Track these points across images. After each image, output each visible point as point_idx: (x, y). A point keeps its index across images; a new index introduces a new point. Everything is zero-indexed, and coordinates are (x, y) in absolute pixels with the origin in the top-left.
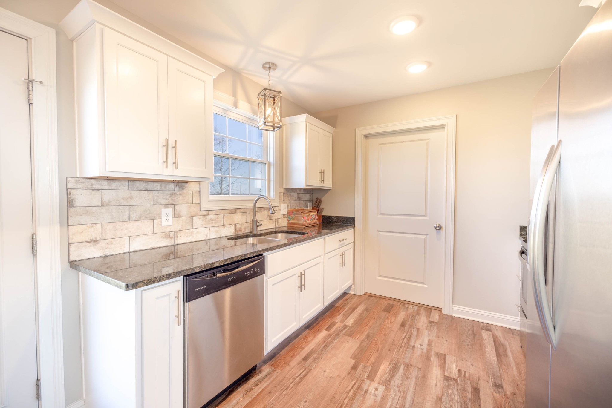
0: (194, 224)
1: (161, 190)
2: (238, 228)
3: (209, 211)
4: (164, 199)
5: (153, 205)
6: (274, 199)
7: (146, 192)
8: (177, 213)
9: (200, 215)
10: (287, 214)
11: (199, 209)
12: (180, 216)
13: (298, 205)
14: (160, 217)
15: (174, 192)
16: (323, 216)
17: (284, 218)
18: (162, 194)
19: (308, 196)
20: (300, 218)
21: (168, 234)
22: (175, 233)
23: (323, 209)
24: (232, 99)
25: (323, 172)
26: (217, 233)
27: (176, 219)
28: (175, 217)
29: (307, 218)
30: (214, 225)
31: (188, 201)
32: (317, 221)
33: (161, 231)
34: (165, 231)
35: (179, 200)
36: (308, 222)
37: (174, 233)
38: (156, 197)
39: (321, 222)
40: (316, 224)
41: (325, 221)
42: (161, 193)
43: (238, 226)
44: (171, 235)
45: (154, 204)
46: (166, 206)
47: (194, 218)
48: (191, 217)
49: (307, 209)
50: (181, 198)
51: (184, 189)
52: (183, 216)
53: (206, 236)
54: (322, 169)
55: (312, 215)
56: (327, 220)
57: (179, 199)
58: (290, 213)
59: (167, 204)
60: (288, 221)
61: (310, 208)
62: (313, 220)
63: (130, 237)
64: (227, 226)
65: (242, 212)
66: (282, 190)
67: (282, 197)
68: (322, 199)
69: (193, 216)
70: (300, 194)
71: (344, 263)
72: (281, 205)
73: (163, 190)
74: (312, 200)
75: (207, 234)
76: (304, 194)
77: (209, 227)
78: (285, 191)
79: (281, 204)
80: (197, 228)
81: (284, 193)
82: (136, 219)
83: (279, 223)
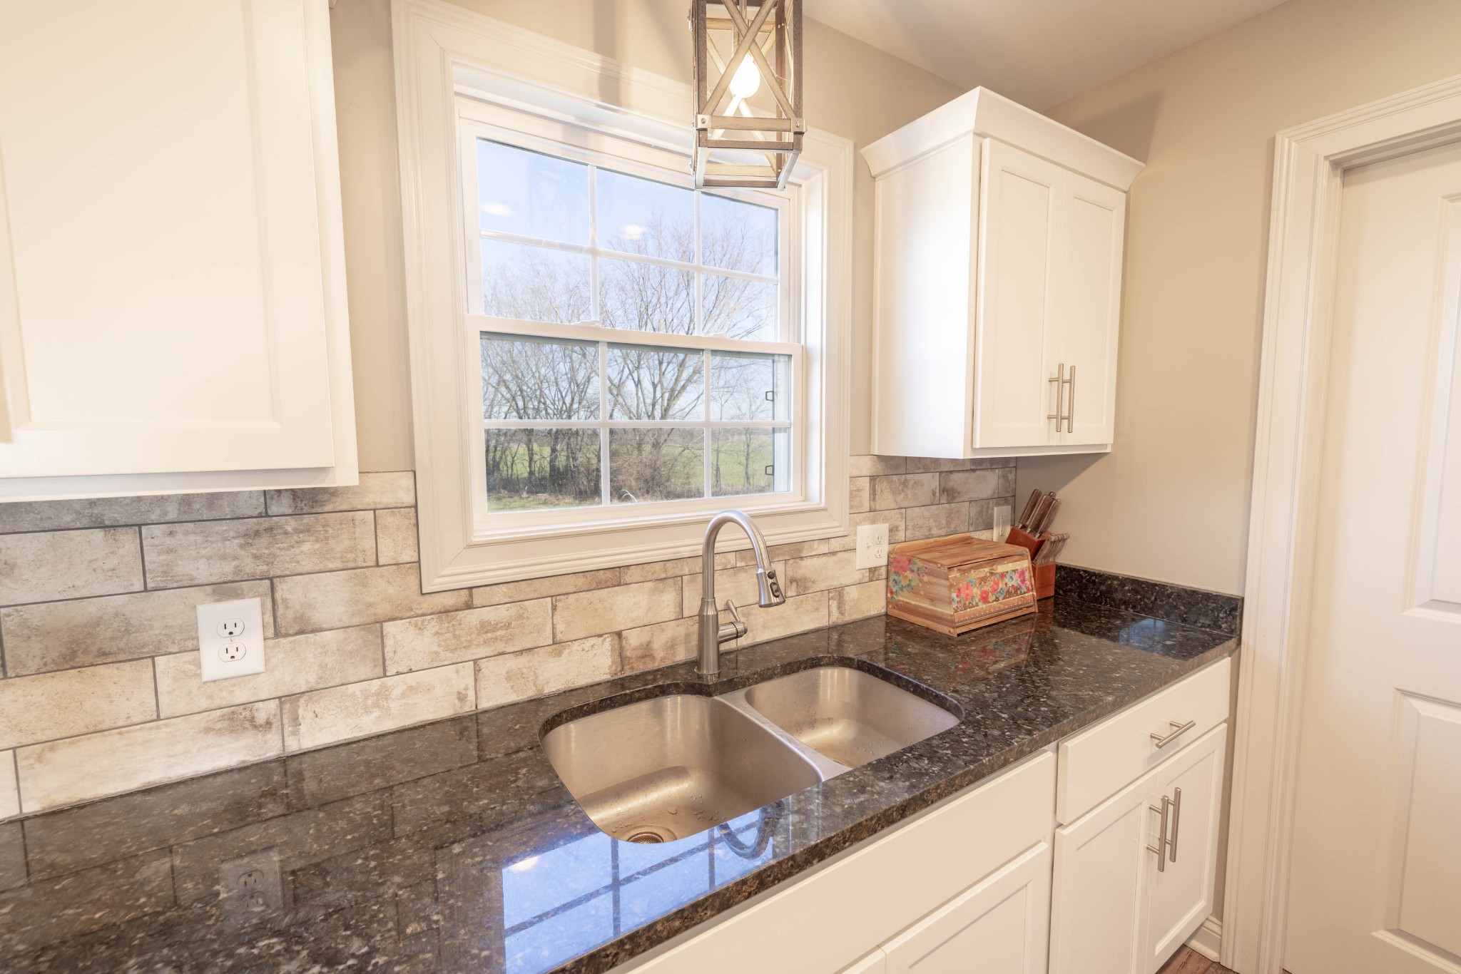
0: (389, 655)
1: (186, 518)
2: (636, 649)
3: (474, 590)
4: (209, 558)
5: (146, 590)
6: (823, 505)
7: (98, 535)
8: (290, 614)
9: (420, 612)
10: (886, 563)
11: (417, 587)
12: (306, 628)
13: (944, 522)
14: (190, 644)
15: (266, 523)
16: (1060, 568)
17: (871, 580)
18: (192, 538)
19: (996, 478)
20: (940, 589)
21: (247, 714)
22: (287, 706)
23: (1062, 540)
24: (591, 62)
25: (1067, 377)
26: (523, 681)
27: (283, 641)
28: (277, 634)
29: (976, 591)
30: (501, 647)
31: (350, 556)
32: (1031, 596)
33: (204, 704)
34: (225, 703)
35: (300, 558)
36: (982, 606)
37: (281, 705)
38: (159, 553)
39: (1053, 594)
40: (1026, 611)
41: (1070, 590)
42: (186, 533)
43: (634, 640)
44: (261, 717)
45: (150, 585)
46: (224, 589)
47: (390, 628)
48: (374, 627)
49: (984, 535)
50: (306, 547)
51: (323, 503)
52: (324, 626)
53: (462, 697)
54: (1061, 367)
55: (1003, 575)
56: (1082, 589)
57: (297, 551)
58: (898, 563)
59: (230, 578)
60: (892, 593)
61: (998, 533)
62: (1009, 594)
63: (18, 750)
64: (576, 643)
65: (655, 576)
66: (866, 466)
67: (866, 494)
68: (1061, 495)
69: (381, 622)
70: (956, 476)
71: (1174, 844)
72: (859, 528)
73: (200, 518)
74: (1014, 496)
75: (466, 689)
76: (973, 475)
77: (475, 661)
78: (879, 469)
79: (857, 524)
80: (411, 671)
81: (873, 478)
82: (45, 664)
83: (847, 607)
